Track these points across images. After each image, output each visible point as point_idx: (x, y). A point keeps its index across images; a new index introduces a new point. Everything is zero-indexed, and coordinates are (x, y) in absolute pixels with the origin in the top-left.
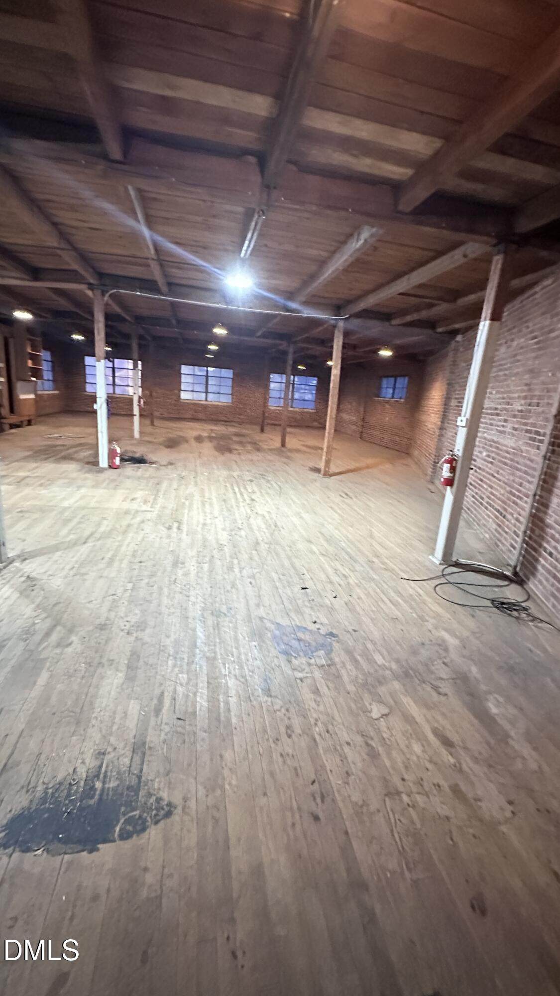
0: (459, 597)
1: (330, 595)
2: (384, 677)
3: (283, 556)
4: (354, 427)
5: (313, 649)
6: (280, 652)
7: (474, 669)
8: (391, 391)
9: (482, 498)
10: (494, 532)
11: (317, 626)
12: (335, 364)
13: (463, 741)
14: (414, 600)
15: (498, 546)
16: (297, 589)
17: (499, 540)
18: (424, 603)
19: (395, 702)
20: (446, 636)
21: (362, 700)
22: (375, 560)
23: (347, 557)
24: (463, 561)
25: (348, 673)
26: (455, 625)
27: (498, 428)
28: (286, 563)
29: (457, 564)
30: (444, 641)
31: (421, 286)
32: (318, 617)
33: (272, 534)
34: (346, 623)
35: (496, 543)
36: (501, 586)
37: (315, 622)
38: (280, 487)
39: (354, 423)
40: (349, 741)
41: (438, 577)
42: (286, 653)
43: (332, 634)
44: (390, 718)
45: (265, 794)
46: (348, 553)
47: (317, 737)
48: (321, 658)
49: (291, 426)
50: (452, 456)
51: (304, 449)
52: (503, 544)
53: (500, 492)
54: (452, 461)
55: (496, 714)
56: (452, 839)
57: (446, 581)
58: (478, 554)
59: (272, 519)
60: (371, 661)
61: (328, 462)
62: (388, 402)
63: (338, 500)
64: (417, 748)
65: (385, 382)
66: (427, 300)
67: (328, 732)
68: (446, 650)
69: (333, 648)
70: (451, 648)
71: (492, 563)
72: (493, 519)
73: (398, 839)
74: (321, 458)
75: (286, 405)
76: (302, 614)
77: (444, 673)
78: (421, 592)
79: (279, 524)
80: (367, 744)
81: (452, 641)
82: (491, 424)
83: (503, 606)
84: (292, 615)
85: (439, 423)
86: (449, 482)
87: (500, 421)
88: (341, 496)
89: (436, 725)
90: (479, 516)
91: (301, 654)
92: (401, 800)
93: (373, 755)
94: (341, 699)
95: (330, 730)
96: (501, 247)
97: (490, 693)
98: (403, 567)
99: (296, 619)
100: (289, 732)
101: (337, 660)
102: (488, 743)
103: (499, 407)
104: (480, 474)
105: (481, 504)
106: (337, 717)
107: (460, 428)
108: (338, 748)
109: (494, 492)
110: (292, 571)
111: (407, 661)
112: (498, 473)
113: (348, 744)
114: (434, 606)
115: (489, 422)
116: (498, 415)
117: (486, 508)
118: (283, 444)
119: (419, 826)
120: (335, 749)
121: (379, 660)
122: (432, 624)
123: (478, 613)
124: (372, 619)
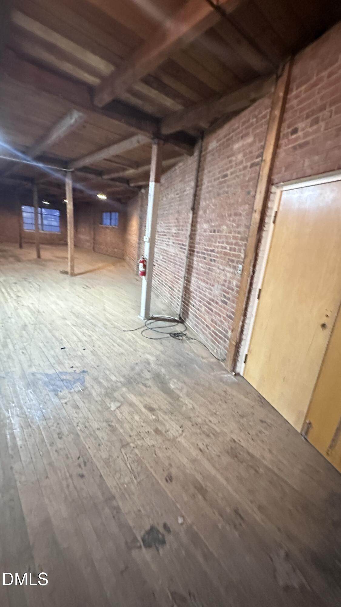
0: (154, 335)
1: (81, 349)
2: (117, 387)
3: (46, 330)
4: (89, 244)
5: (72, 383)
6: (49, 391)
7: (163, 370)
8: (109, 221)
9: (162, 281)
10: (169, 298)
11: (74, 369)
12: (69, 202)
13: (159, 407)
14: (131, 341)
15: (171, 305)
16: (58, 350)
17: (172, 303)
18: (136, 342)
19: (124, 398)
20: (149, 357)
21: (105, 402)
22: (108, 323)
23: (90, 324)
24: (156, 316)
25: (96, 391)
26: (153, 350)
27: (166, 243)
28: (49, 335)
29: (153, 318)
30: (148, 360)
31: (117, 156)
32: (74, 363)
33: (36, 318)
34: (93, 363)
35: (170, 304)
36: (174, 326)
37: (72, 367)
38: (39, 285)
39: (88, 241)
40: (99, 427)
41: (143, 327)
42: (54, 390)
43: (84, 372)
44: (122, 407)
45: (47, 477)
46: (91, 322)
47: (79, 433)
48: (78, 387)
49: (43, 244)
50: (143, 258)
51: (54, 258)
52: (173, 304)
53: (170, 277)
54: (143, 262)
55: (173, 389)
56: (156, 454)
57: (148, 328)
58: (162, 311)
59: (35, 308)
60: (108, 380)
61: (72, 267)
62: (107, 228)
63: (82, 290)
64: (137, 418)
65: (104, 215)
66: (121, 166)
67: (86, 427)
68: (149, 364)
69: (85, 379)
70: (151, 362)
71: (170, 314)
72: (168, 292)
73: (129, 467)
74: (67, 264)
75: (37, 228)
76: (63, 364)
77: (148, 375)
78: (134, 336)
79: (41, 310)
80: (109, 425)
81: (152, 359)
82: (163, 241)
83: (176, 335)
84: (56, 366)
85: (138, 240)
86: (144, 274)
87: (166, 239)
88: (84, 288)
89: (145, 402)
90: (162, 291)
91: (65, 388)
92: (130, 447)
93: (113, 430)
94: (93, 407)
95: (87, 426)
96: (156, 140)
97: (170, 379)
98: (124, 325)
99: (58, 368)
100: (60, 436)
101: (88, 385)
102: (170, 403)
103: (165, 231)
104: (160, 268)
105: (162, 284)
106: (91, 417)
107: (146, 243)
108: (93, 433)
109: (167, 277)
110: (54, 340)
111: (129, 375)
112: (168, 267)
113: (98, 429)
114: (142, 342)
115: (161, 239)
116: (165, 235)
117: (165, 286)
118: (39, 256)
119: (139, 455)
120: (91, 434)
121: (114, 378)
122: (142, 353)
123: (164, 341)
124: (108, 358)
